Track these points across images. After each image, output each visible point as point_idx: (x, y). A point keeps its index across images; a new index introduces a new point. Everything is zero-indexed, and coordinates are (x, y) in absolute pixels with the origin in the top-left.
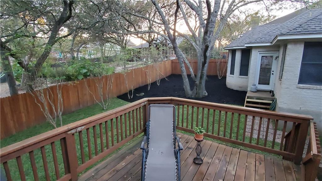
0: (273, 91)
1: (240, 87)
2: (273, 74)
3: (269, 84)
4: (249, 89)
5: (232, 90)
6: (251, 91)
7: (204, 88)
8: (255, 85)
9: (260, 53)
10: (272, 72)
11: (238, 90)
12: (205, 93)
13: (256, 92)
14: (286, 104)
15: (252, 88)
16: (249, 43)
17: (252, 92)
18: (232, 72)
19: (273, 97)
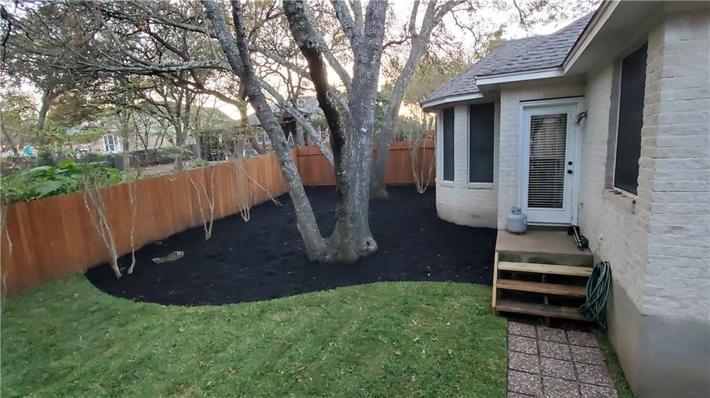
0: (578, 228)
1: (475, 216)
2: (570, 172)
3: (559, 205)
4: (501, 225)
5: (453, 224)
6: (507, 230)
7: (365, 227)
8: (519, 210)
9: (525, 108)
10: (567, 168)
11: (469, 225)
12: (368, 244)
13: (523, 233)
14: (672, 298)
15: (509, 220)
16: (489, 72)
17: (513, 233)
18: (449, 174)
19: (586, 253)
